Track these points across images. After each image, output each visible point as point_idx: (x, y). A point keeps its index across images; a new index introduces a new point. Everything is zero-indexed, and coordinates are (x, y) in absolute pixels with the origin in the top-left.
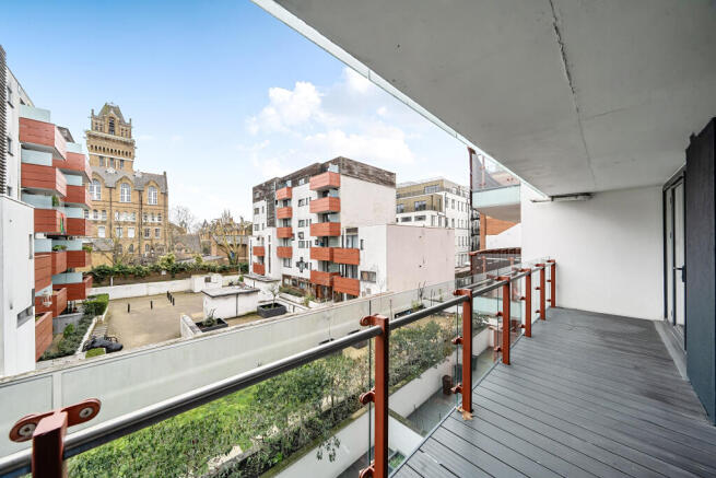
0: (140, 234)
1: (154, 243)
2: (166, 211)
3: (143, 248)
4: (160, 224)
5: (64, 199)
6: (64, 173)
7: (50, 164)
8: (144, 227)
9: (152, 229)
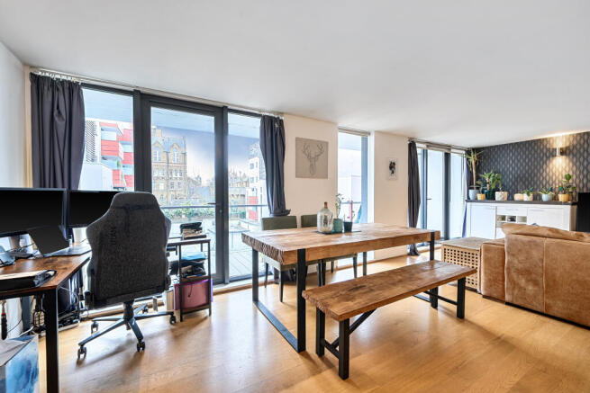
0: (167, 186)
1: (177, 193)
2: (185, 167)
3: (170, 197)
4: (181, 179)
5: (124, 162)
6: (123, 144)
7: (115, 139)
8: (171, 181)
9: (176, 182)
